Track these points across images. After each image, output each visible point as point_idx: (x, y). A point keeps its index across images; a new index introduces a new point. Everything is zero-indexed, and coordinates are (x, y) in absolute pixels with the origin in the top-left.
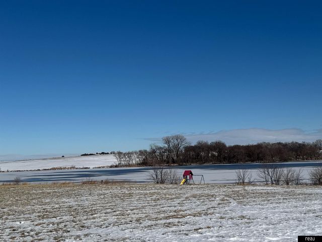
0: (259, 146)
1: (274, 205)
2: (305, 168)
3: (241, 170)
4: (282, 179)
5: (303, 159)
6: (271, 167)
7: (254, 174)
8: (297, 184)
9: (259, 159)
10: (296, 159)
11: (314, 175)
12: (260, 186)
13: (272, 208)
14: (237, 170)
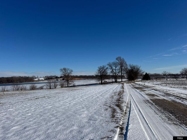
0: (12, 78)
1: (14, 98)
2: (28, 85)
3: (4, 86)
4: (20, 88)
5: (28, 82)
6: (16, 85)
7: (9, 87)
8: (25, 90)
9: (12, 82)
10: (26, 82)
11: (31, 87)
12: (11, 91)
13: (13, 99)
14: (2, 86)
